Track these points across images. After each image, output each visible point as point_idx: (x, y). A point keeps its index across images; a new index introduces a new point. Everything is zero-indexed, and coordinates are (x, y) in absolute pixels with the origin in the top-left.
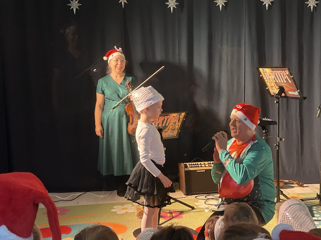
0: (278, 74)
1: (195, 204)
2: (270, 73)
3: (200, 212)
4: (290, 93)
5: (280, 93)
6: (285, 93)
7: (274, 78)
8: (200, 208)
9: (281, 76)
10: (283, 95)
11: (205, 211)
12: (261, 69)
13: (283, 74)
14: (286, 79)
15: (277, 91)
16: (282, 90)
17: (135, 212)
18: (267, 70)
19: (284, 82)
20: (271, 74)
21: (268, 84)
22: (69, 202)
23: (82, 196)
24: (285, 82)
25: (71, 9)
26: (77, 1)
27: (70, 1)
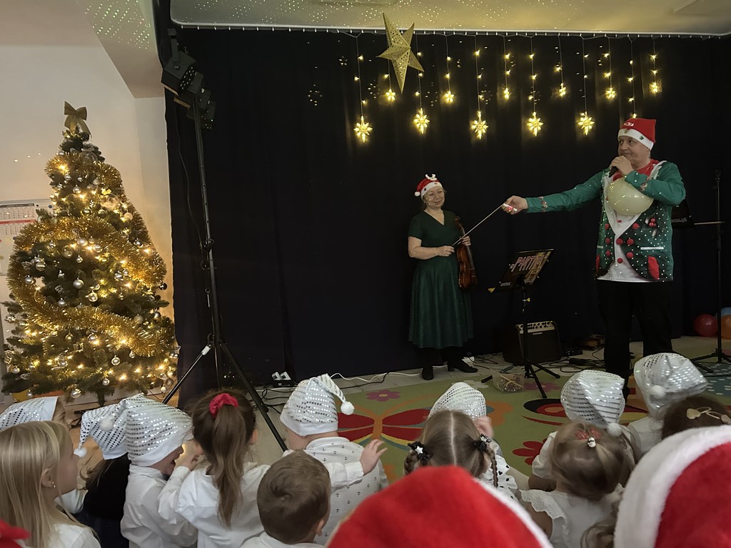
25: (359, 135)
26: (367, 124)
27: (358, 124)
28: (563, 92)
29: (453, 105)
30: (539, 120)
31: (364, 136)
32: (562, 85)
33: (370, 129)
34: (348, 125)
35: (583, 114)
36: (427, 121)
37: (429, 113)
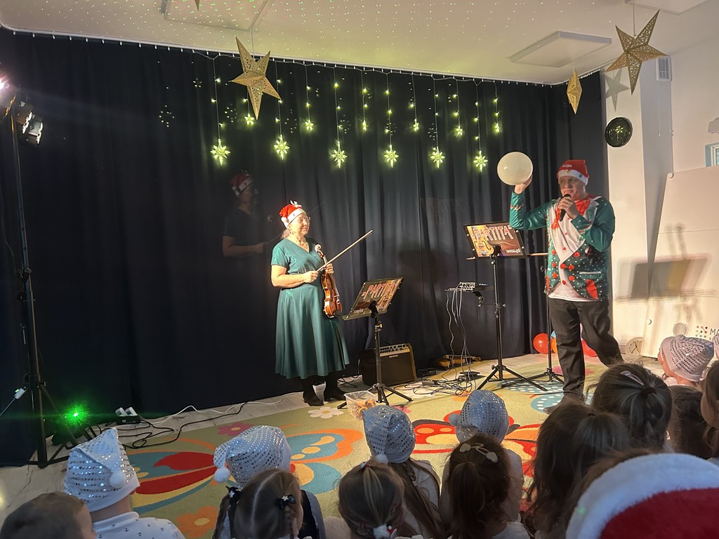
0: (495, 231)
2: (483, 230)
4: (508, 251)
5: (495, 253)
6: (501, 252)
7: (488, 237)
9: (499, 232)
10: (498, 255)
12: (469, 228)
13: (503, 230)
14: (507, 236)
15: (491, 252)
16: (497, 249)
18: (479, 228)
19: (502, 239)
21: (477, 245)
23: (244, 406)
24: (504, 239)
25: (216, 157)
26: (225, 147)
27: (215, 147)
28: (416, 127)
29: (312, 133)
30: (395, 152)
31: (221, 159)
32: (416, 120)
33: (227, 152)
34: (204, 148)
35: (435, 149)
36: (287, 148)
37: (289, 139)
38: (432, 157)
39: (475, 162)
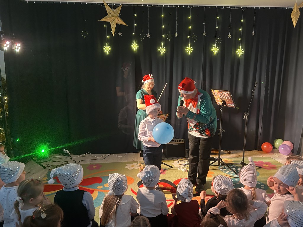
0: (222, 94)
1: (172, 164)
3: (175, 170)
4: (229, 105)
5: (223, 104)
6: (226, 104)
7: (220, 96)
8: (175, 167)
9: (224, 95)
10: (225, 105)
11: (178, 169)
12: (212, 90)
13: (226, 94)
14: (228, 97)
15: (221, 103)
16: (224, 102)
17: (138, 169)
18: (216, 91)
19: (226, 98)
20: (218, 93)
21: (216, 98)
22: (102, 160)
23: (109, 156)
26: (109, 47)
27: (105, 47)
35: (214, 45)
36: (137, 46)
37: (138, 43)
38: (213, 50)
39: (237, 52)
